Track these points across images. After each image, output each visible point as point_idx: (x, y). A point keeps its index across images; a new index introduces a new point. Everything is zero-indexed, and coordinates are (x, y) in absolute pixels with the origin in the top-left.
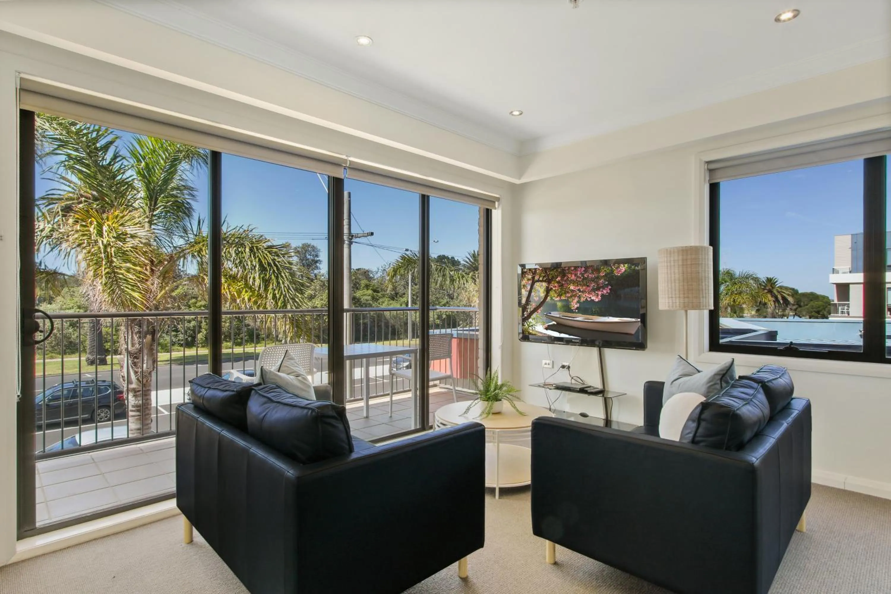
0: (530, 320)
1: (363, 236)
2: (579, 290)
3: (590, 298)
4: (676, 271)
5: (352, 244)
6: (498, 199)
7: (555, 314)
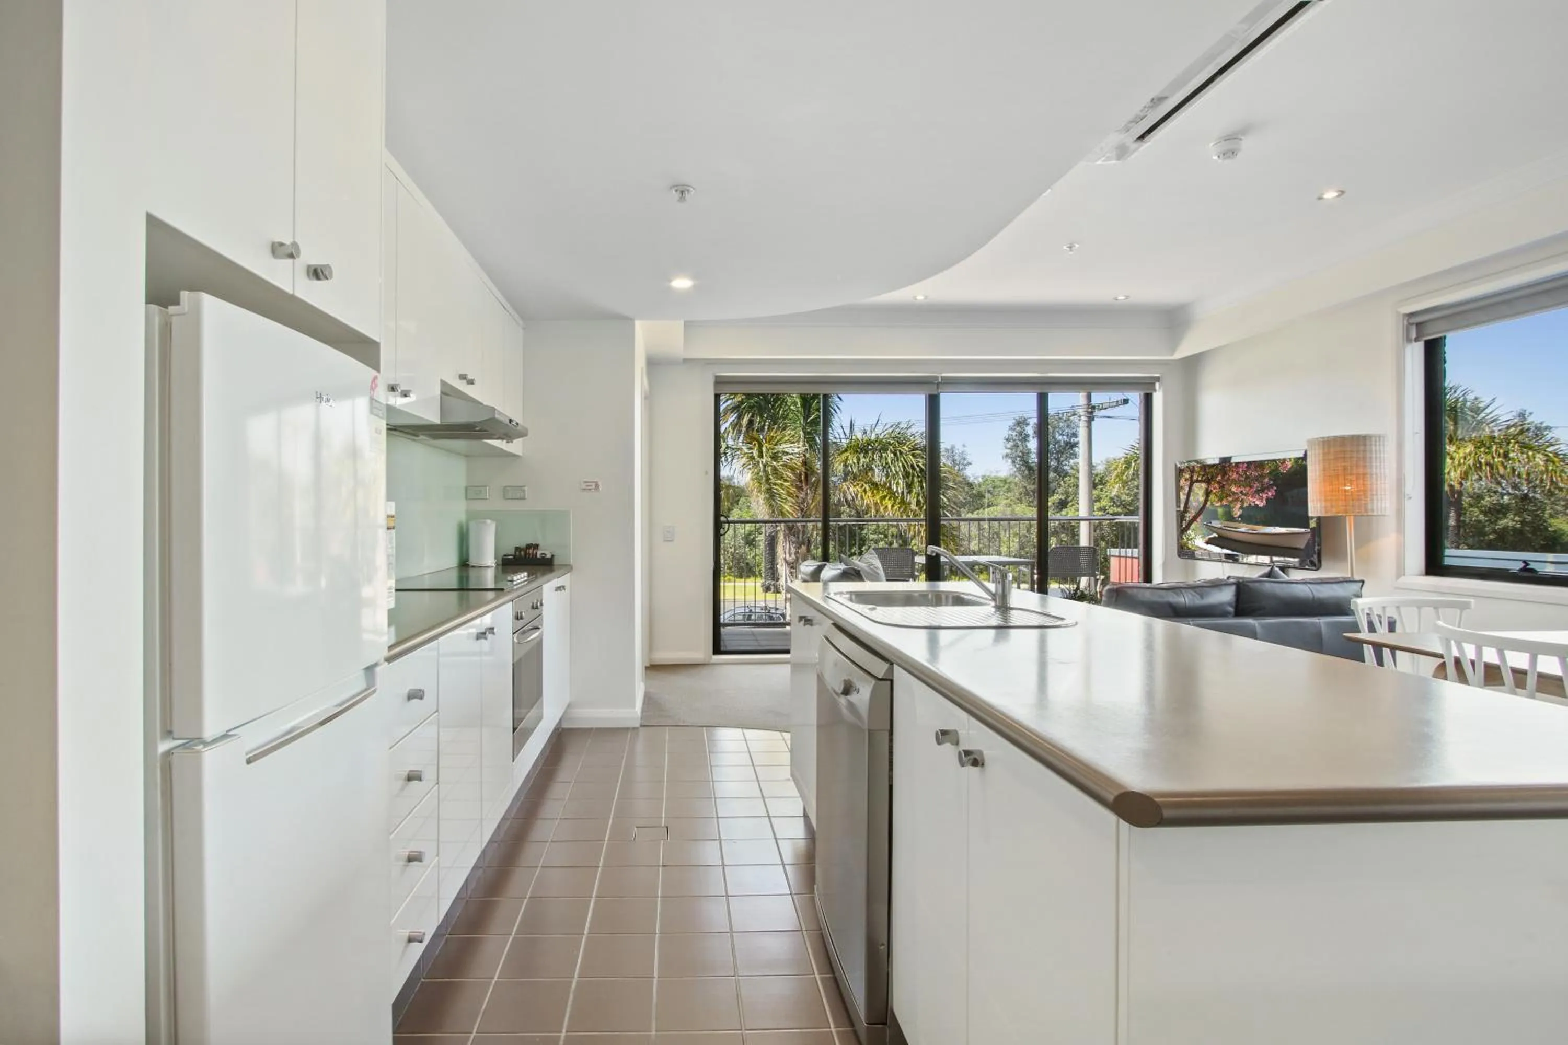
0: (1189, 532)
1: (1110, 407)
2: (1241, 492)
3: (1254, 502)
4: (1317, 468)
5: (1093, 420)
6: (1158, 379)
7: (1216, 524)
